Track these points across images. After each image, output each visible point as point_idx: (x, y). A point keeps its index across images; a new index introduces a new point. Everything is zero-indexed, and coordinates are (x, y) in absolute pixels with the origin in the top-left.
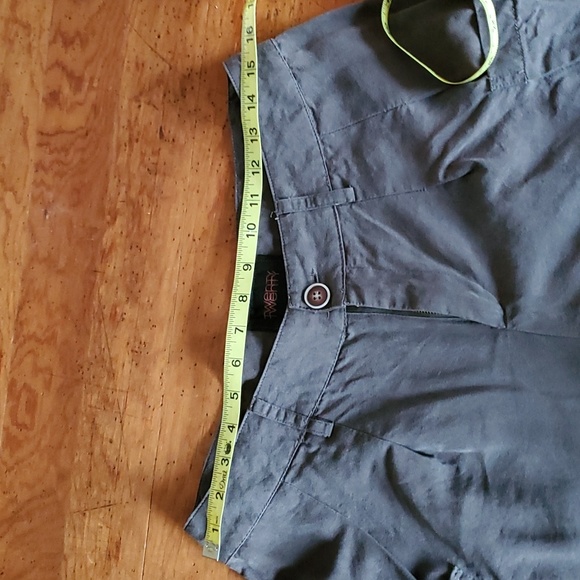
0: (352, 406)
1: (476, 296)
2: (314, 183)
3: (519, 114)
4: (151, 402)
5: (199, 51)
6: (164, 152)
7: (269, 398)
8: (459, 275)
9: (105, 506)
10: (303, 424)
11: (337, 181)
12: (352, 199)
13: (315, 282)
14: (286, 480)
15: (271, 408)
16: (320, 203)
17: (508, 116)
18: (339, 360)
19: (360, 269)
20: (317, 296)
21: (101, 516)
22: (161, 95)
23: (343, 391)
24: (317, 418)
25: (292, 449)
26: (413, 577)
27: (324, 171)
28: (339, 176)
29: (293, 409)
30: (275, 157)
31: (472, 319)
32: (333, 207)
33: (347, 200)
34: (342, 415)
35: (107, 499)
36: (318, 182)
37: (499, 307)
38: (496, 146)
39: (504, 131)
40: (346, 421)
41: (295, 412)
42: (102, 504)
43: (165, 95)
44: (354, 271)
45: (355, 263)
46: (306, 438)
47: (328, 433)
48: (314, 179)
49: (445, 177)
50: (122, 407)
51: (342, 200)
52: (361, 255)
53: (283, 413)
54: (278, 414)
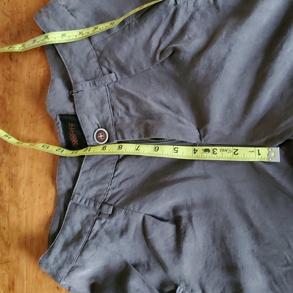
0: (123, 196)
1: (183, 126)
2: (93, 73)
3: (198, 15)
4: (20, 206)
5: (24, 9)
6: (13, 68)
7: (81, 193)
8: (173, 114)
9: (5, 263)
10: (98, 207)
11: (105, 70)
12: (115, 80)
13: (99, 128)
14: (89, 239)
15: (82, 199)
16: (97, 85)
17: (192, 17)
18: (115, 171)
19: (121, 118)
20: (101, 136)
21: (4, 268)
22: (9, 36)
23: (118, 187)
24: (105, 203)
25: (92, 222)
26: (157, 291)
27: (97, 65)
28: (105, 67)
29: (94, 199)
30: (71, 62)
31: (181, 140)
32: (105, 86)
33: (112, 81)
34: (117, 201)
35: (6, 259)
36: (95, 72)
37: (197, 131)
38: (186, 37)
39: (190, 27)
40: (119, 204)
41: (95, 200)
42: (3, 262)
43: (10, 36)
44: (119, 120)
45: (118, 115)
46: (99, 215)
47: (110, 212)
48: (93, 71)
49: (160, 58)
50: (7, 210)
51: (109, 81)
52: (121, 110)
53: (88, 201)
54: (85, 202)
